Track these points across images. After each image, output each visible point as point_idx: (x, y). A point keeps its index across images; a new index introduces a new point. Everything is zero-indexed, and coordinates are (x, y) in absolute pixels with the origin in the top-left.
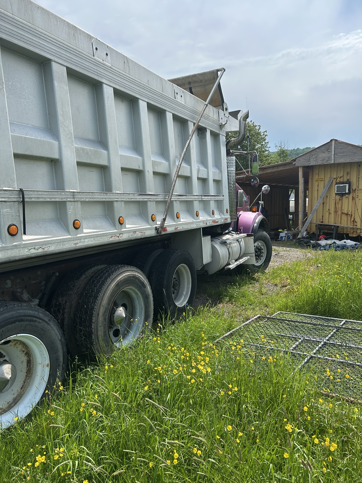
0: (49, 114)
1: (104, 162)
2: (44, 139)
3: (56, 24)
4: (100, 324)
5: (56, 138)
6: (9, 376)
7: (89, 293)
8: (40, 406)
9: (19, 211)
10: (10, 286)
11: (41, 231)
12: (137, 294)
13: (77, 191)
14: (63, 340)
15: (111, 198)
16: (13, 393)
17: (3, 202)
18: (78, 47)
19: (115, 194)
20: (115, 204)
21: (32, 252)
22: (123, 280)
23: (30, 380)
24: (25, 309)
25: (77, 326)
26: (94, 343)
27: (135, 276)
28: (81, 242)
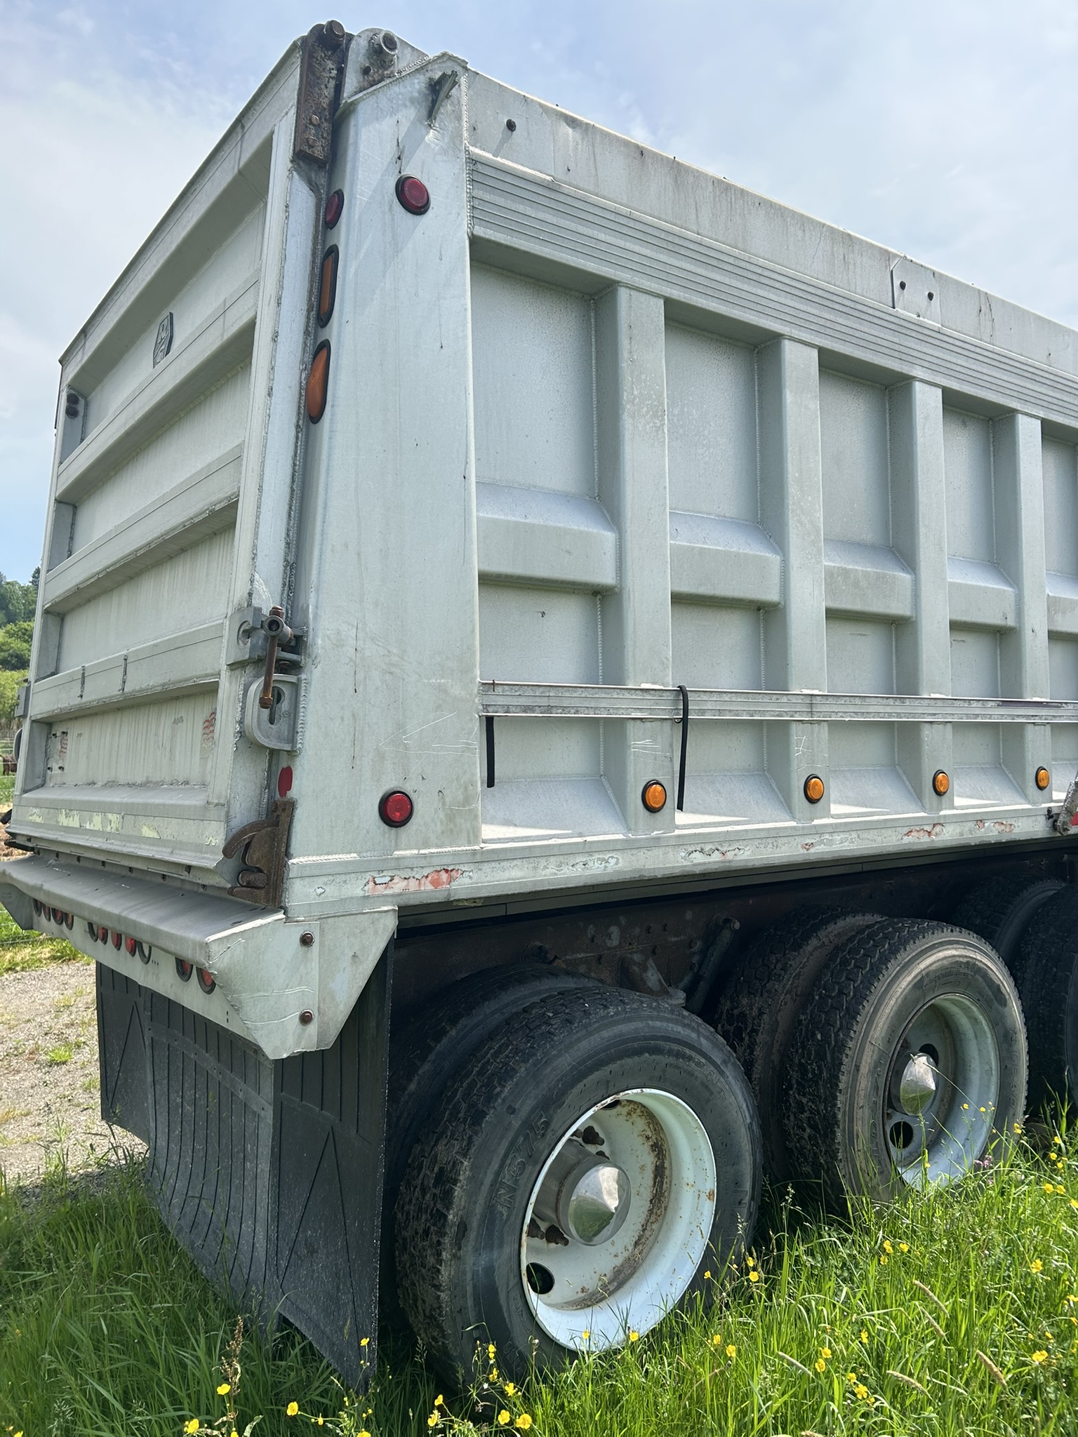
0: (762, 480)
1: (898, 607)
2: (748, 551)
3: (800, 239)
4: (861, 1100)
5: (777, 547)
6: (612, 1203)
7: (830, 997)
8: (687, 1312)
9: (671, 745)
10: (618, 942)
11: (719, 803)
12: (974, 1021)
13: (821, 693)
14: (755, 1127)
15: (914, 715)
16: (613, 1250)
17: (639, 722)
18: (853, 288)
19: (926, 701)
20: (926, 732)
21: (695, 861)
22: (937, 970)
23: (661, 1226)
24: (668, 1020)
25: (791, 1092)
26: (840, 1156)
27: (975, 964)
28: (821, 842)
